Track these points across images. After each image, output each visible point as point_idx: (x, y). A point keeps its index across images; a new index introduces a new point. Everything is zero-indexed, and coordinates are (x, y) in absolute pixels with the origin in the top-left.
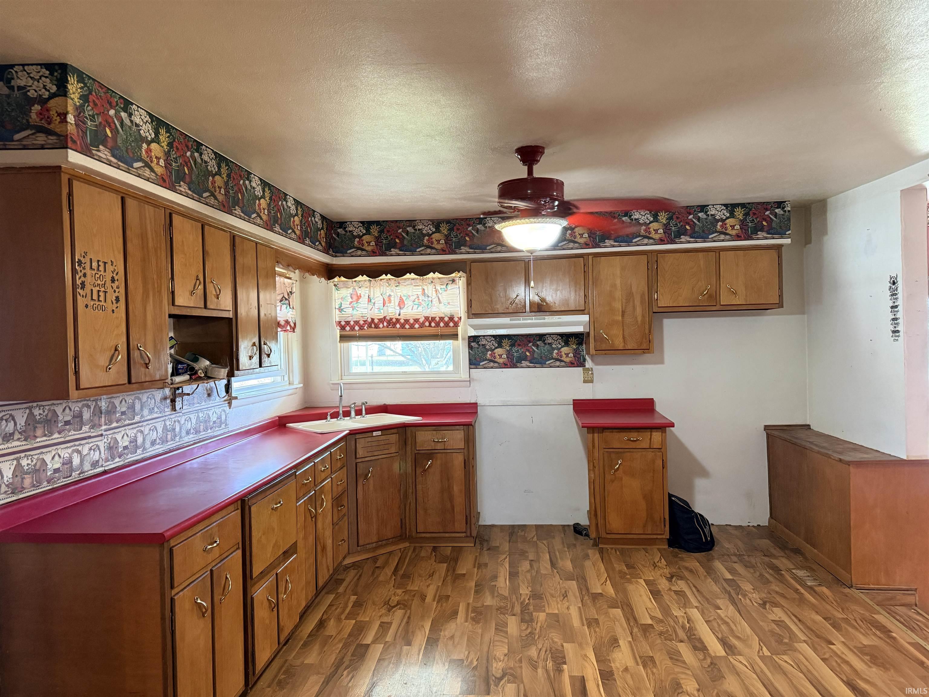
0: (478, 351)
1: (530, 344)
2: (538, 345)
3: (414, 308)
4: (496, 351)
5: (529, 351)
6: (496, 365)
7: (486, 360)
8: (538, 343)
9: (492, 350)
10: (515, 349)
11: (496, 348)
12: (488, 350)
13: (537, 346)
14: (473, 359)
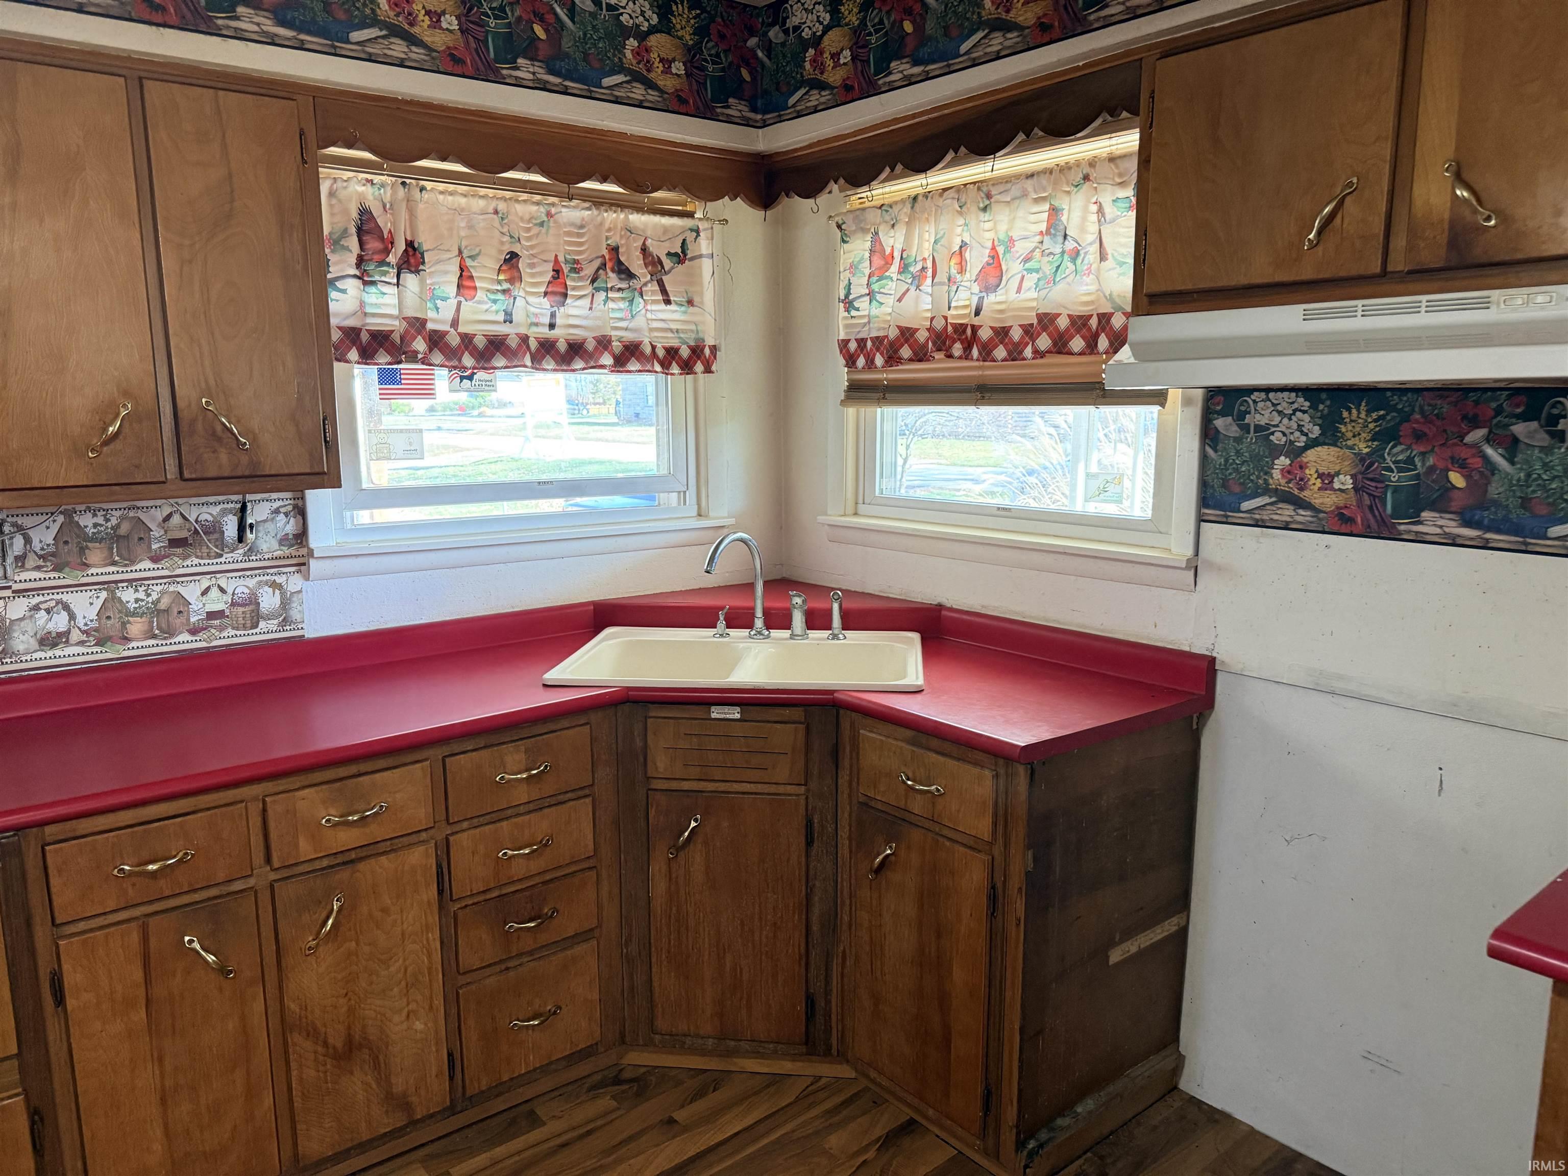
0: (1238, 453)
1: (1476, 435)
2: (1515, 440)
3: (1025, 284)
4: (1311, 455)
5: (1462, 466)
6: (1304, 516)
7: (1266, 490)
8: (1519, 429)
9: (1295, 453)
10: (1395, 453)
11: (1313, 444)
12: (1276, 451)
13: (1512, 446)
14: (1217, 483)
